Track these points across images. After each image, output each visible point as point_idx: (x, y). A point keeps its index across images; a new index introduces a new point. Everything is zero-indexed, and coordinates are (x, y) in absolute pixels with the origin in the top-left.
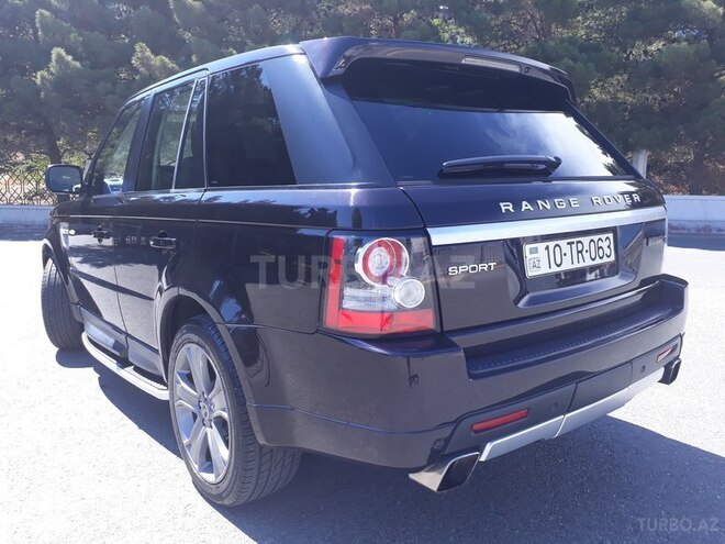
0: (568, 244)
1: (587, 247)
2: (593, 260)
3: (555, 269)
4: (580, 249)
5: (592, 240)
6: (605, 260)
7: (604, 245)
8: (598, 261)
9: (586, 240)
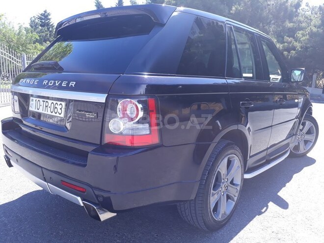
0: (43, 101)
1: (49, 105)
2: (52, 112)
3: (37, 110)
4: (47, 105)
5: (53, 103)
6: (57, 115)
7: (59, 107)
8: (53, 114)
9: (50, 102)
